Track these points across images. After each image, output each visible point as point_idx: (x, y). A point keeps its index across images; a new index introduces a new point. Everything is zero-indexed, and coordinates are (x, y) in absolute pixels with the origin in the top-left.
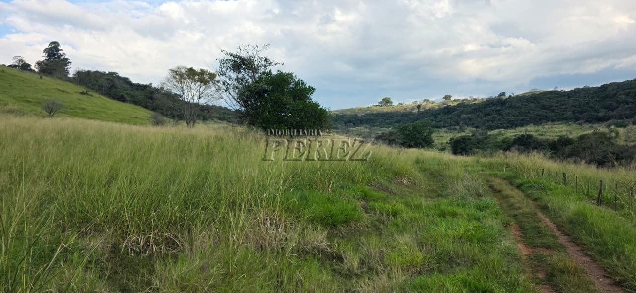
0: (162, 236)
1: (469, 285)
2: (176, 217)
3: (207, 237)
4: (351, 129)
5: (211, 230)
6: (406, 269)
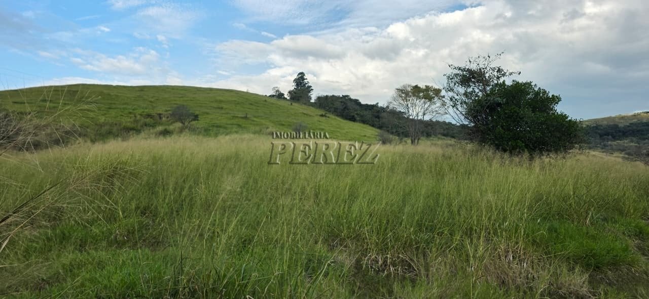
0: (398, 257)
2: (411, 239)
3: (443, 264)
4: (610, 143)
5: (446, 257)
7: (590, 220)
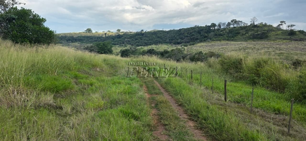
1: (123, 112)
4: (70, 44)
6: (95, 109)
7: (57, 73)
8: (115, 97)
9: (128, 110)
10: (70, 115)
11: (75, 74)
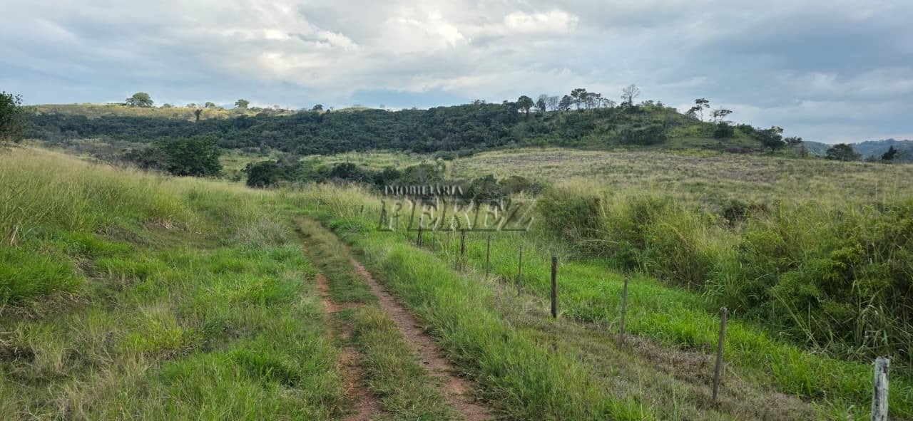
1: (247, 361)
4: (75, 140)
6: (150, 355)
7: (16, 238)
8: (223, 313)
9: (262, 354)
10: (60, 379)
11: (84, 241)
